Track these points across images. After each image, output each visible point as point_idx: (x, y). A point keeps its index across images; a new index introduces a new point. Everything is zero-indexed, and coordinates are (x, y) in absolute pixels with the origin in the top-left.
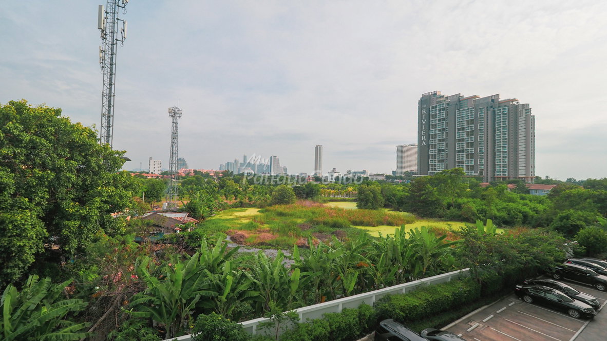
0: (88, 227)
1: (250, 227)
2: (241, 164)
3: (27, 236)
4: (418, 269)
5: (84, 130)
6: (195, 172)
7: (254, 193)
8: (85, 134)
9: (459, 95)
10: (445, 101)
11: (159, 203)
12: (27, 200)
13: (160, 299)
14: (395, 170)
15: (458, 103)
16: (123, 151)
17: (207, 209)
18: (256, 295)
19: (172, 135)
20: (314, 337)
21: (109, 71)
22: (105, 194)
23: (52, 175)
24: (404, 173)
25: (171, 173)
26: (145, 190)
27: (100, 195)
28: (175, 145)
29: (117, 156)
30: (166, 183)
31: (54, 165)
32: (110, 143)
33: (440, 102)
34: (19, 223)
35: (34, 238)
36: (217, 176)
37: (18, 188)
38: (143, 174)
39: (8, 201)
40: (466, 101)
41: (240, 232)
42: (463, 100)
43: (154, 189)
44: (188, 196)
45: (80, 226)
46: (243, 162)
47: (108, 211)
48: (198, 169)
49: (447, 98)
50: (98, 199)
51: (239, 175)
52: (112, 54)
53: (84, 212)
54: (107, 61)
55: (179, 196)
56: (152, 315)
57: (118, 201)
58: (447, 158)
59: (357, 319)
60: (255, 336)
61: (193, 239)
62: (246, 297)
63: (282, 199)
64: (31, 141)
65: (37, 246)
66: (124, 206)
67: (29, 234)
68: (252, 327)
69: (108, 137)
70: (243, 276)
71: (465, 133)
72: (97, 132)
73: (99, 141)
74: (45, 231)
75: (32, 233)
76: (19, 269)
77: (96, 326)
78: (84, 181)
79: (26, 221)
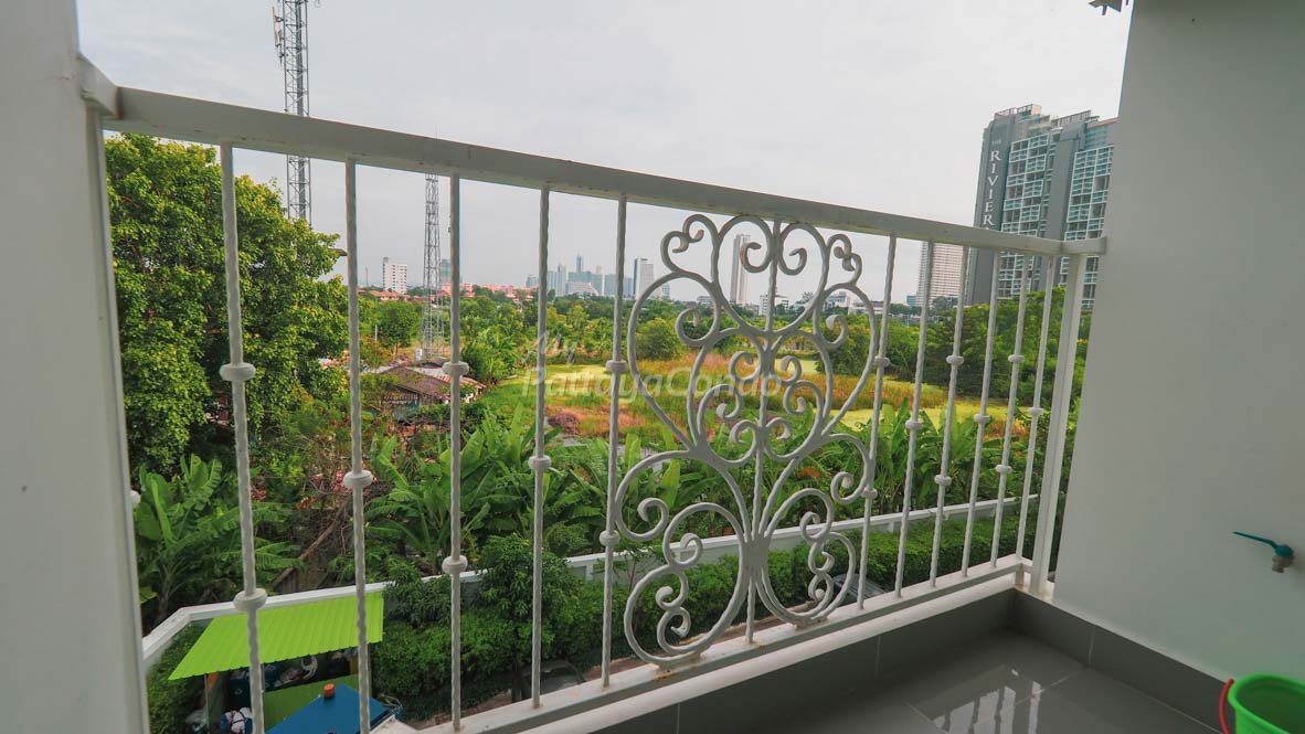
0: (281, 381)
1: (589, 402)
2: (570, 274)
3: (174, 392)
4: (928, 489)
5: (256, 191)
6: (477, 290)
7: (598, 336)
8: (260, 199)
9: (1084, 116)
10: (1049, 129)
11: (407, 350)
12: (171, 324)
13: (417, 509)
14: (913, 293)
15: (1082, 136)
16: (333, 234)
17: (502, 363)
18: (594, 514)
19: (427, 207)
20: (702, 594)
21: (295, 63)
22: (305, 320)
23: (209, 280)
24: (934, 301)
25: (429, 291)
26: (379, 322)
27: (296, 320)
28: (433, 228)
29: (322, 244)
30: (419, 310)
31: (211, 259)
32: (307, 218)
33: (1037, 132)
34: (160, 367)
35: (187, 397)
36: (521, 299)
37: (152, 302)
38: (372, 292)
39: (140, 326)
40: (1103, 129)
41: (566, 410)
42: (1094, 128)
43: (396, 321)
44: (464, 337)
45: (265, 379)
46: (575, 271)
47: (314, 354)
48: (481, 286)
49: (1055, 122)
50: (293, 328)
51: (568, 297)
52: (299, 26)
53: (270, 352)
54: (291, 41)
55: (445, 336)
56: (405, 535)
57: (329, 334)
58: (1039, 266)
59: (789, 571)
60: (589, 583)
61: (475, 416)
62: (574, 517)
63: (656, 349)
64: (167, 211)
65: (194, 411)
66: (342, 345)
67: (176, 390)
68: (585, 567)
69: (302, 207)
70: (570, 479)
71: (1090, 209)
72: (280, 194)
73: (286, 213)
74: (204, 384)
75: (182, 388)
76: (170, 450)
77: (307, 552)
78: (266, 292)
79: (170, 364)
